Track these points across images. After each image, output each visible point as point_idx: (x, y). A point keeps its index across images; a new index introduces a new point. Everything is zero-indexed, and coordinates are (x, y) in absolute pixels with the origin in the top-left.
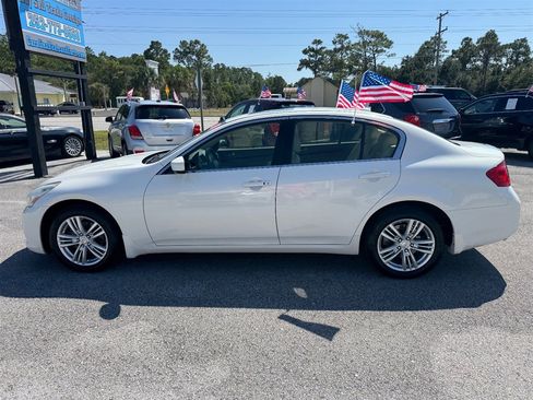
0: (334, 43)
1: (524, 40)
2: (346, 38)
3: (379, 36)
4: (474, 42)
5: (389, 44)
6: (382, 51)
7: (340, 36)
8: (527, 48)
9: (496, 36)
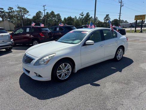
0: (8, 10)
1: (59, 14)
2: (13, 9)
3: (24, 9)
4: (49, 13)
5: (28, 12)
6: (26, 14)
7: (10, 8)
8: (60, 16)
9: (54, 12)
